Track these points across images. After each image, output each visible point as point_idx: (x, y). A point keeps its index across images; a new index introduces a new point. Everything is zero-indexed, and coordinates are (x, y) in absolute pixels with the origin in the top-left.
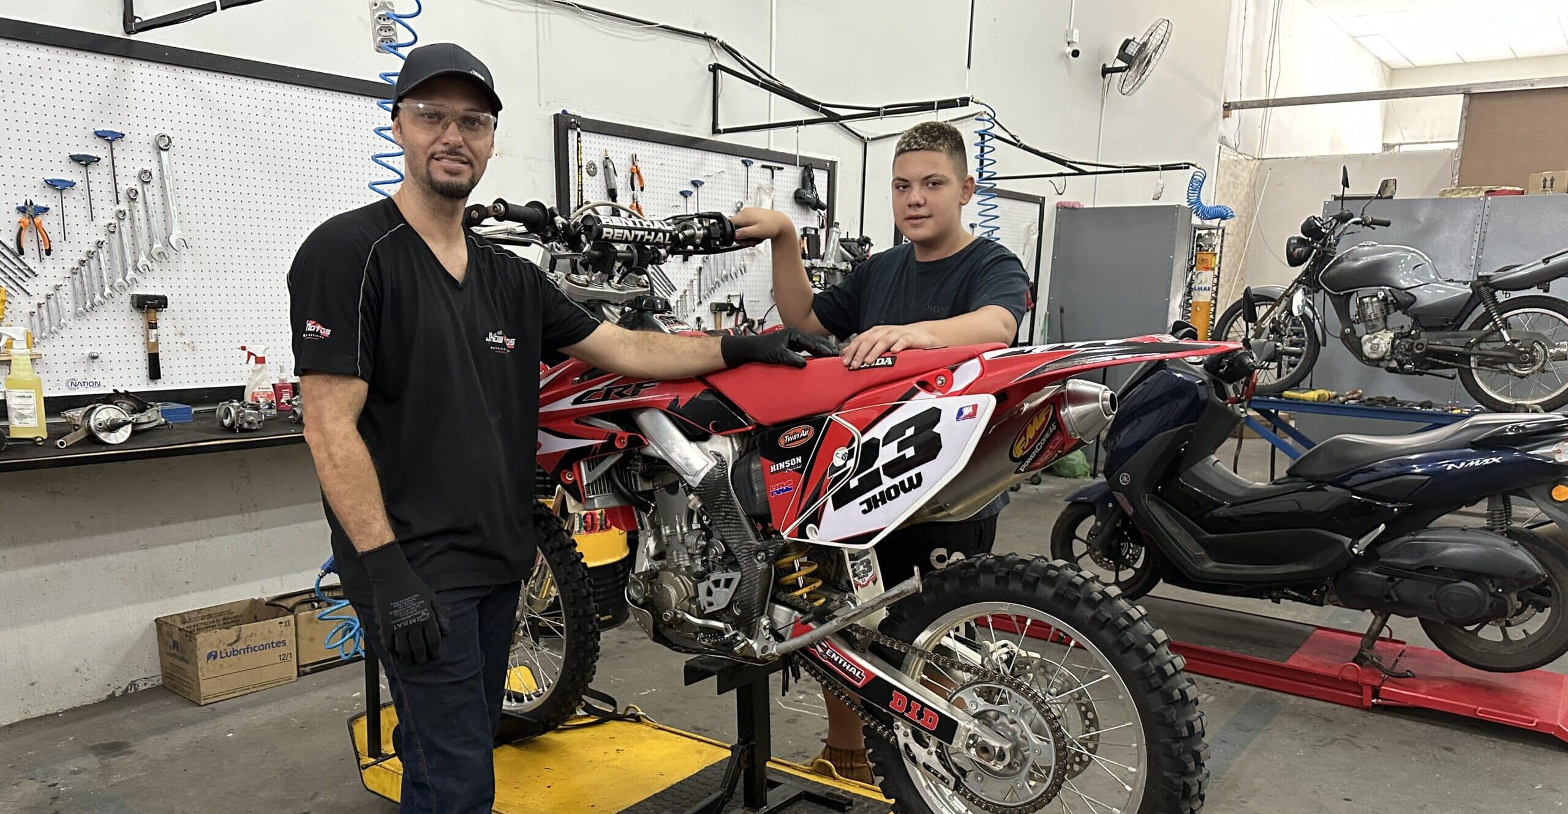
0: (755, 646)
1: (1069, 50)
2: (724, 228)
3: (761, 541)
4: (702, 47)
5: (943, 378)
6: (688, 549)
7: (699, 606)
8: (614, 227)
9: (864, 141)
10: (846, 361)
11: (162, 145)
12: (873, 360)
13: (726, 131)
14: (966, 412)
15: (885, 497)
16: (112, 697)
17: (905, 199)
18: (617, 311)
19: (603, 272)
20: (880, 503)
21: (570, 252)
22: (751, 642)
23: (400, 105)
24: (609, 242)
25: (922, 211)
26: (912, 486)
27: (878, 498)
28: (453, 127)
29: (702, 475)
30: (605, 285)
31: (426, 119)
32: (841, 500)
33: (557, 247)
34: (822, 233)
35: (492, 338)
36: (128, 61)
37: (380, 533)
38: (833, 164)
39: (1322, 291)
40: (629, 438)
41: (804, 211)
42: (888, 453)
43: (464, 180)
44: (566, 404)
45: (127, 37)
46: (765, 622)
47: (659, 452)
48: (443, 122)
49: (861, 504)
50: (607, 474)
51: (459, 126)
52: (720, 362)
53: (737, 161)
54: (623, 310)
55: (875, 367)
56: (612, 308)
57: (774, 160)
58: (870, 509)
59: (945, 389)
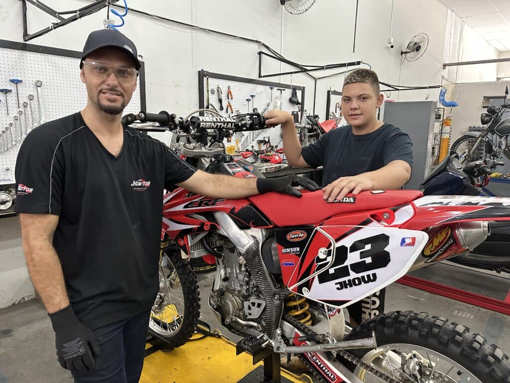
0: (273, 344)
1: (390, 45)
2: (260, 120)
3: (277, 288)
4: (255, 46)
5: (387, 214)
6: (239, 281)
7: (244, 314)
8: (206, 122)
9: (315, 79)
10: (325, 197)
11: (38, 84)
12: (342, 198)
13: (264, 76)
14: (408, 241)
15: (352, 283)
16: (14, 304)
17: (348, 106)
18: (208, 160)
19: (202, 143)
20: (348, 286)
21: (185, 134)
22: (271, 341)
23: (83, 62)
24: (204, 129)
25: (358, 112)
26: (369, 280)
27: (347, 283)
28: (112, 76)
29: (246, 248)
30: (203, 148)
31: (97, 70)
32: (324, 278)
33: (179, 132)
34: (299, 114)
35: (135, 183)
36: (25, 52)
37: (59, 303)
38: (304, 88)
39: (495, 135)
40: (211, 225)
41: (293, 105)
42: (353, 258)
43: (118, 105)
44: (180, 208)
45: (25, 42)
46: (279, 331)
47: (225, 233)
48: (107, 72)
49: (336, 284)
50: (201, 240)
51: (116, 76)
52: (256, 191)
53: (268, 88)
54: (211, 160)
55: (342, 202)
56: (206, 159)
57: (282, 87)
58: (342, 288)
59: (390, 221)
